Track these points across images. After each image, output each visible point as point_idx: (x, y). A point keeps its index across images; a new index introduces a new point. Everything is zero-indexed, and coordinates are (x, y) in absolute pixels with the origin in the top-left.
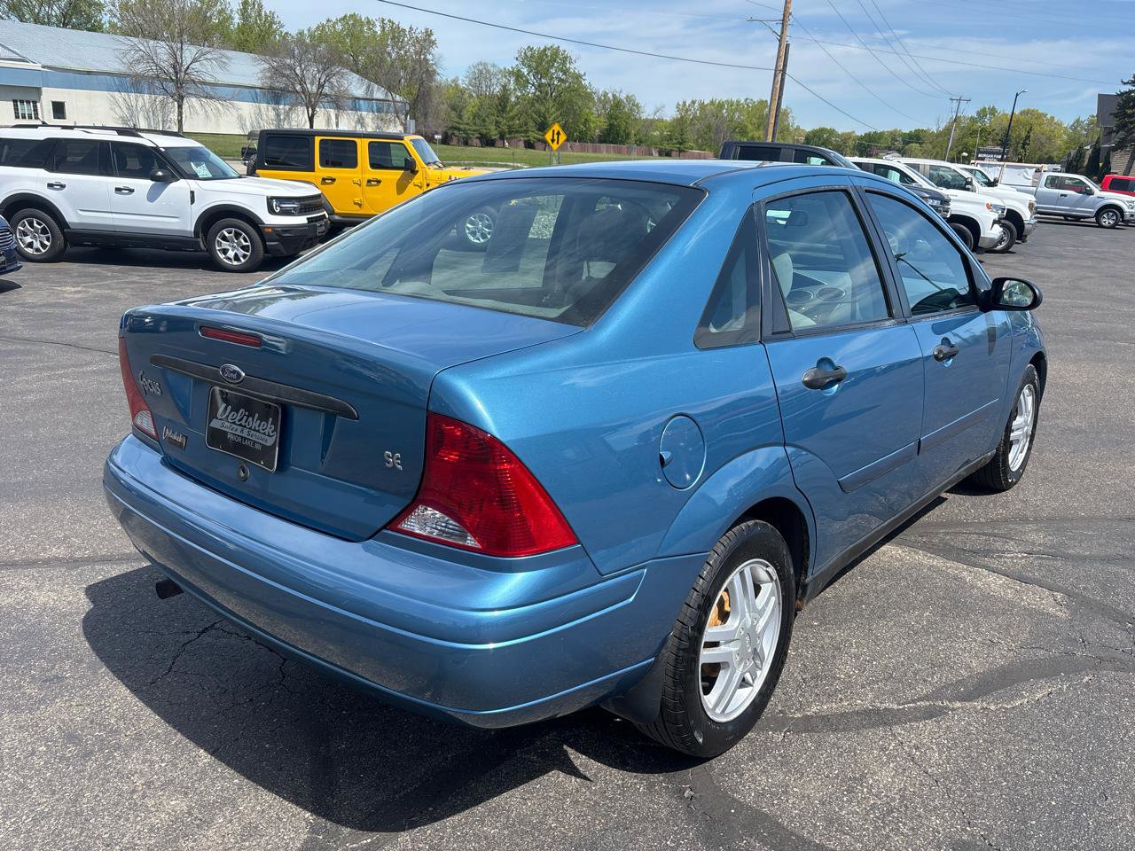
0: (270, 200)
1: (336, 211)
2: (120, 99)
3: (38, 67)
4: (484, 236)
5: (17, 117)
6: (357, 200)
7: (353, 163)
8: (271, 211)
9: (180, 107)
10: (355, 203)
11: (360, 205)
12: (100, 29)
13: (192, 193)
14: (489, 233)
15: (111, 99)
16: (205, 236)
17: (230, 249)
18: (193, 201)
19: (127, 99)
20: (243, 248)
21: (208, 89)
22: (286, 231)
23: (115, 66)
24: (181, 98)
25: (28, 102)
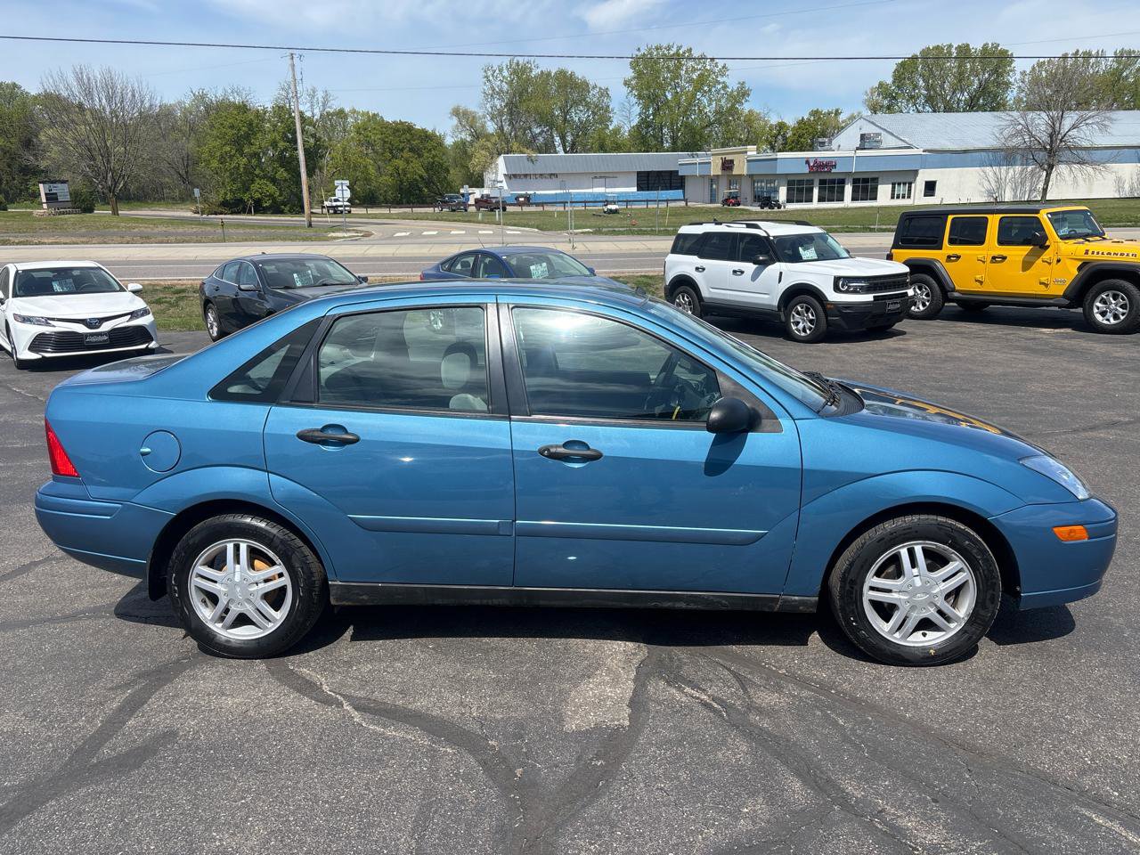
0: (837, 279)
1: (957, 288)
2: (990, 173)
3: (920, 152)
4: (1116, 317)
5: (893, 198)
6: (978, 277)
7: (980, 240)
8: (837, 289)
9: (1048, 175)
10: (976, 281)
11: (981, 283)
12: (1004, 105)
13: (781, 273)
14: (1123, 314)
15: (982, 174)
16: (786, 307)
17: (801, 323)
18: (780, 281)
19: (998, 173)
20: (811, 321)
21: (1083, 154)
22: (847, 308)
23: (991, 142)
24: (1051, 167)
25: (905, 184)
